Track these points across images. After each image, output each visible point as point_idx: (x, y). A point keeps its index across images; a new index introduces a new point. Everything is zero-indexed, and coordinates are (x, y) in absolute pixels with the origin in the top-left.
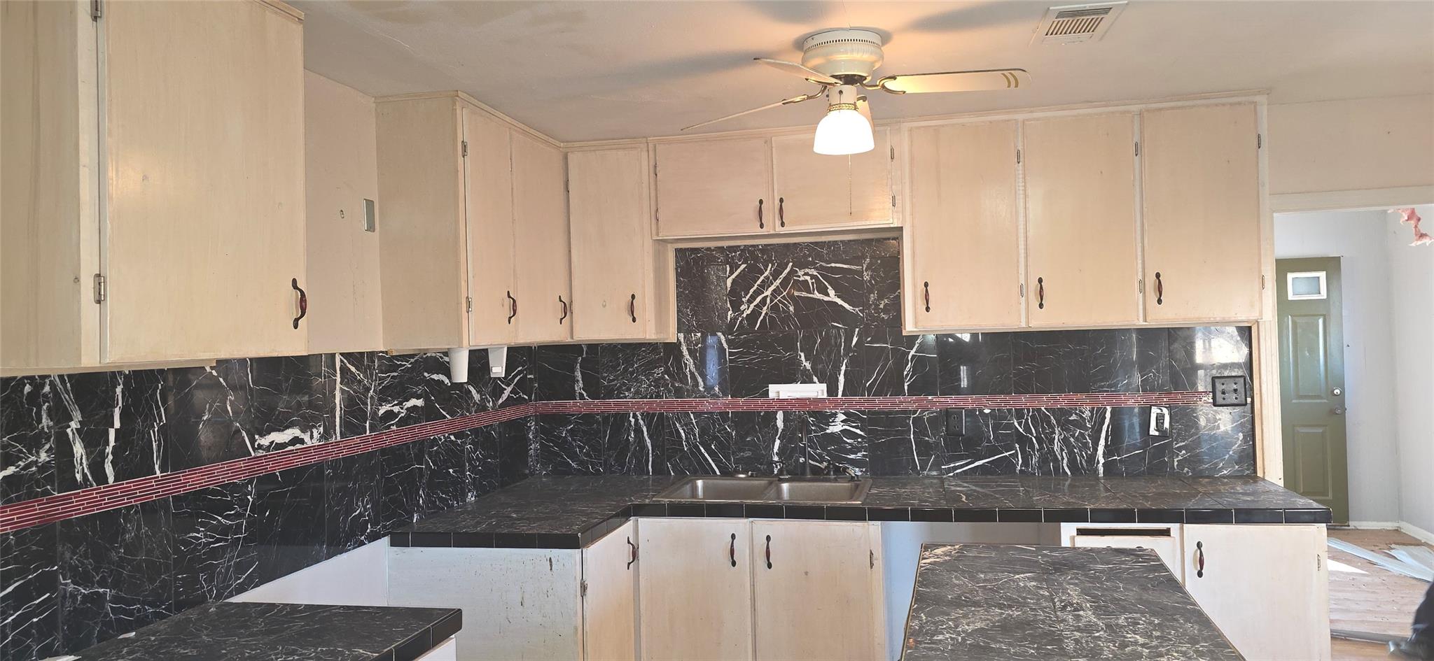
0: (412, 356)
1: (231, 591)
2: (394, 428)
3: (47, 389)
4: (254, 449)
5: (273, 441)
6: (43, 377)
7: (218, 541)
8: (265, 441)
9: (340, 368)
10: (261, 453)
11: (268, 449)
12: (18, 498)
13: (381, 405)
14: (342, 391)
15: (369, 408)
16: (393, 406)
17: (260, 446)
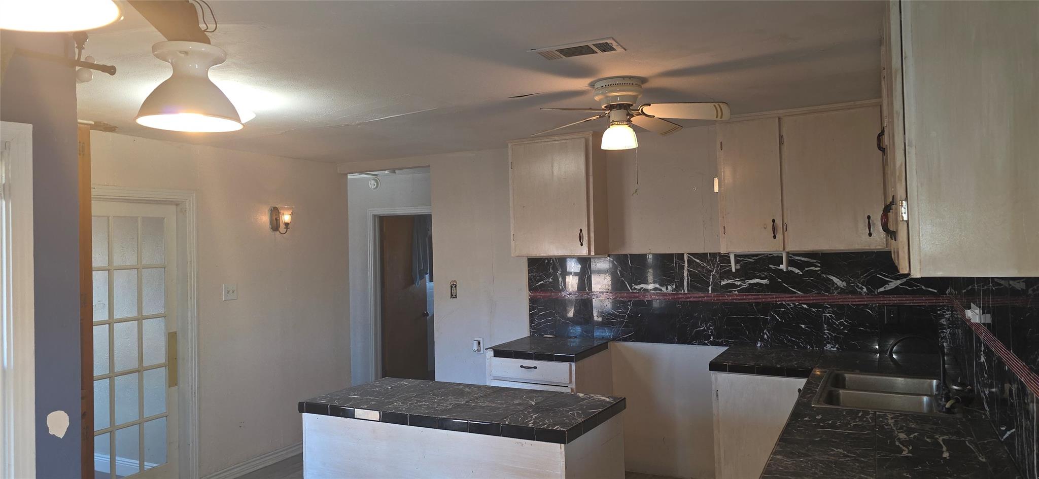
0: (757, 255)
1: (620, 339)
2: (736, 292)
3: (552, 262)
4: (632, 289)
5: (642, 288)
6: (550, 258)
7: (613, 319)
8: (638, 287)
9: (688, 261)
10: (635, 291)
11: (639, 290)
12: (544, 290)
13: (724, 280)
14: (689, 271)
15: (711, 280)
16: (735, 281)
17: (635, 289)
